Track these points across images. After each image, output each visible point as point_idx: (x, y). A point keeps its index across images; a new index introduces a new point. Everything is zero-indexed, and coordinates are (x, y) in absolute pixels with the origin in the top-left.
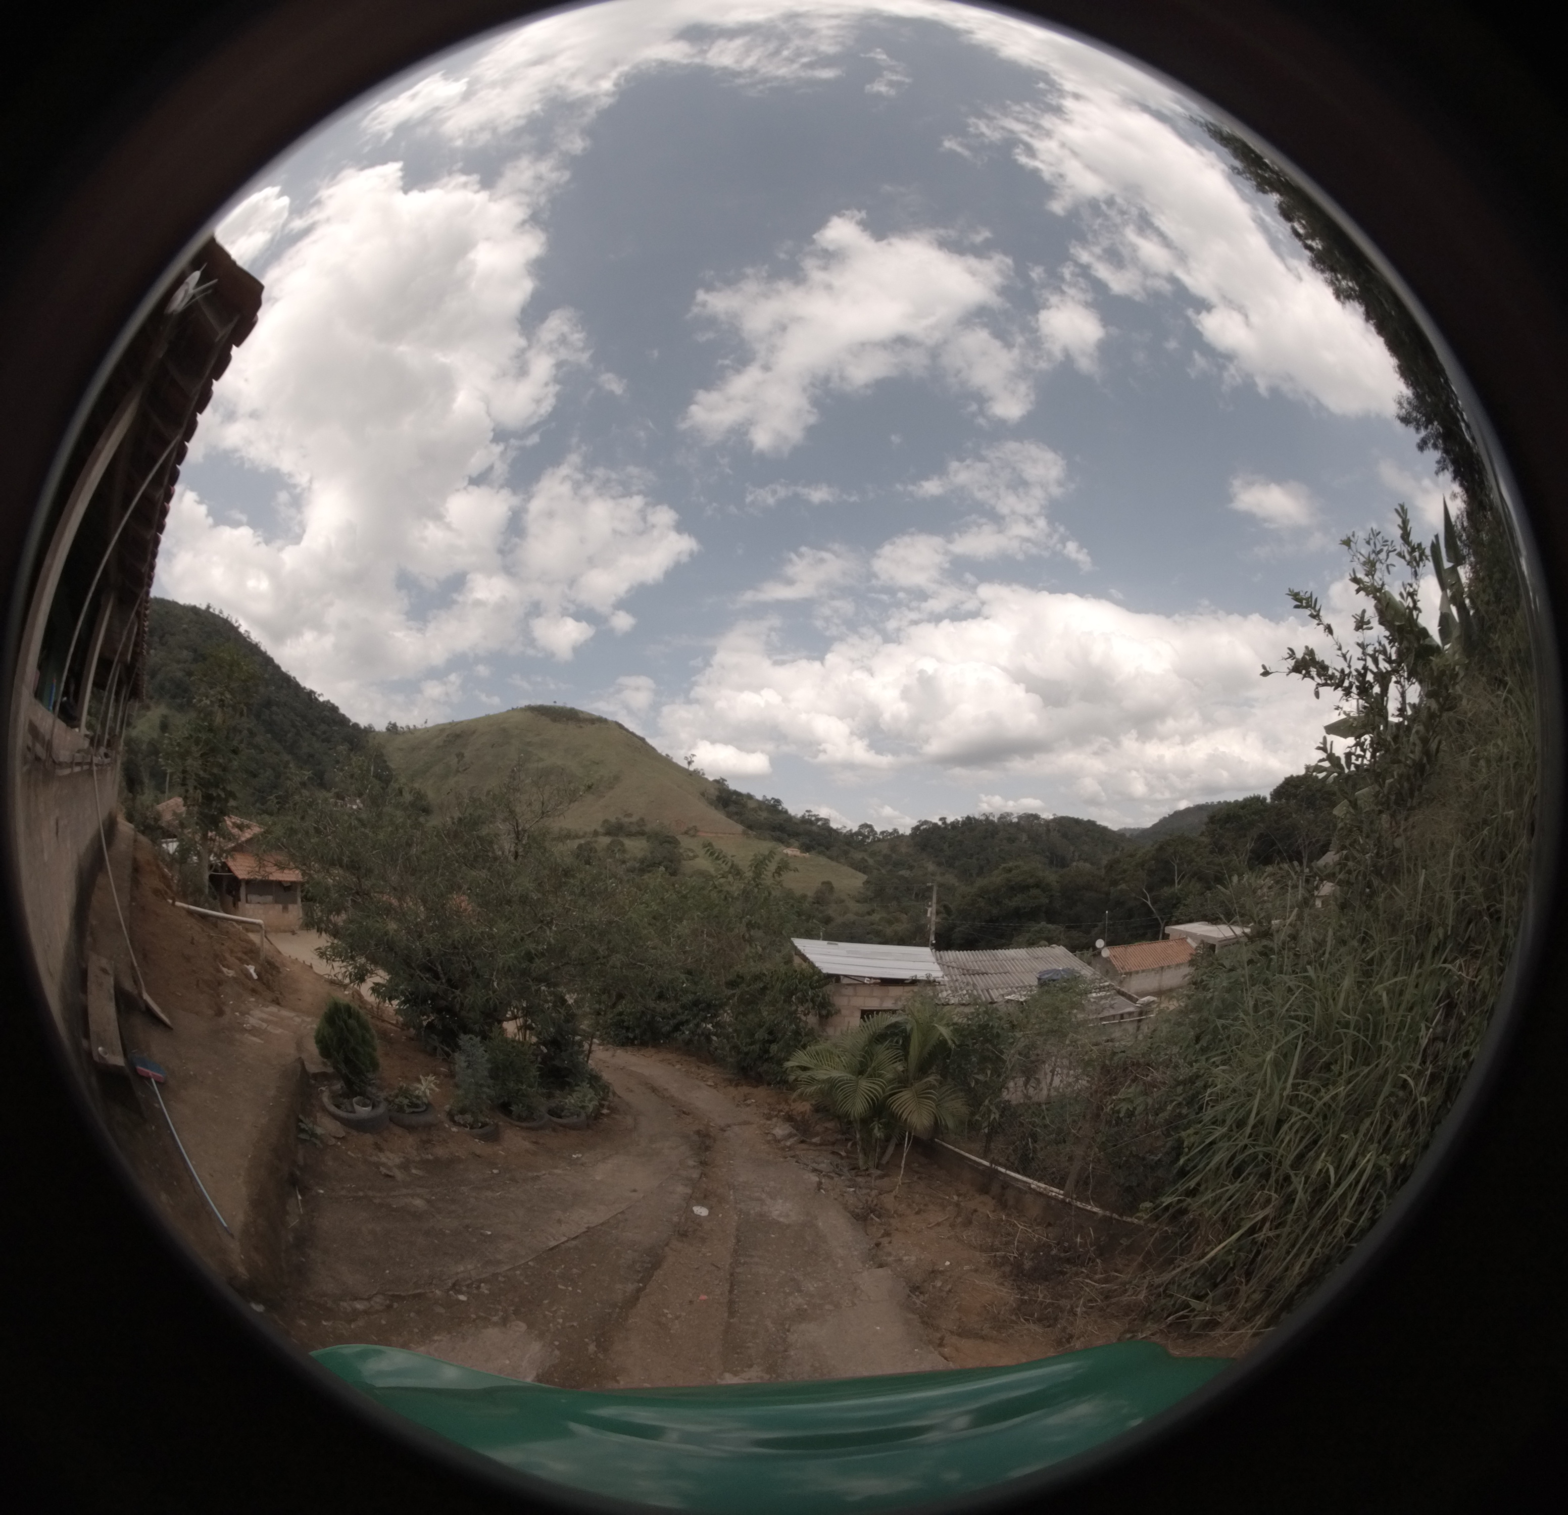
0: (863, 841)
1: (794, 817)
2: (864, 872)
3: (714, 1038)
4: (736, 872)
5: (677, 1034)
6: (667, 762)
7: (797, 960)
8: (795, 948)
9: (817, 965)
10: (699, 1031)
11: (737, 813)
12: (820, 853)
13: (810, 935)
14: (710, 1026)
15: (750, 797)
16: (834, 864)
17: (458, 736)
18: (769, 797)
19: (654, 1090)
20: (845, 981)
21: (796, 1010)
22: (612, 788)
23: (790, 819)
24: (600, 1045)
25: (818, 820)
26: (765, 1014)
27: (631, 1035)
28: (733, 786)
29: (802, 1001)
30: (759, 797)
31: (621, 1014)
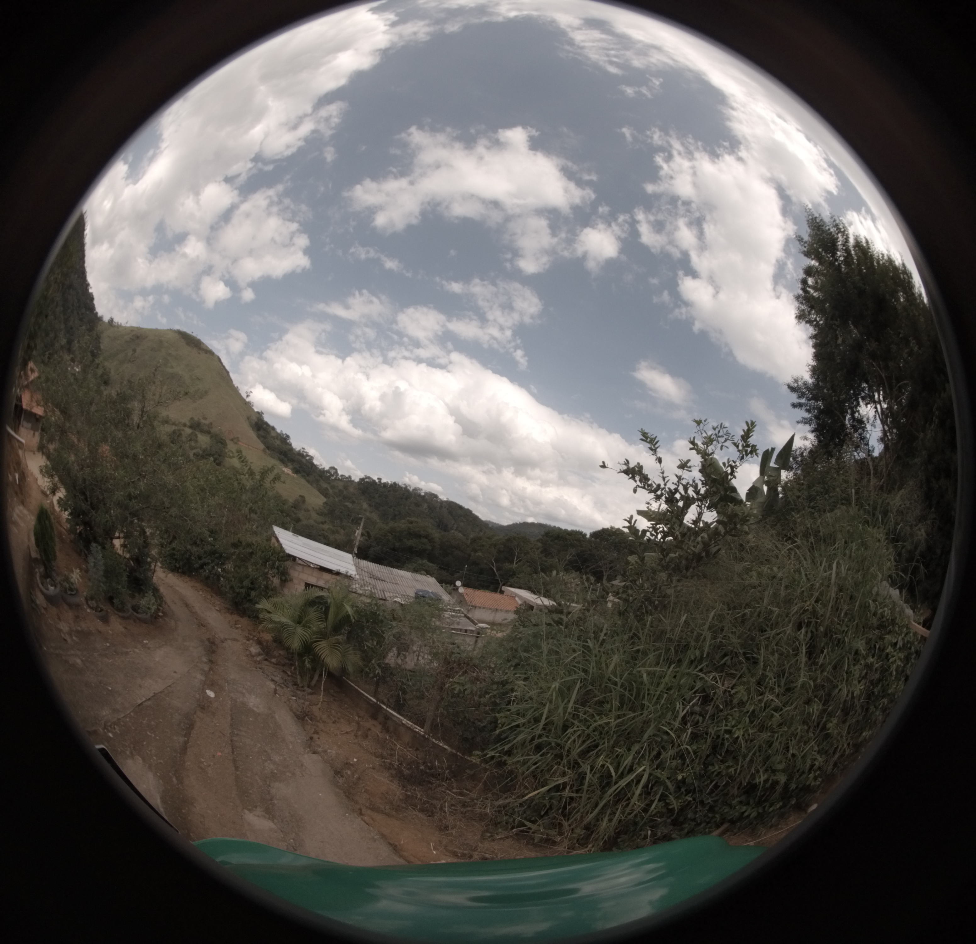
0: (329, 477)
1: (294, 450)
2: (325, 497)
3: (222, 579)
4: (251, 473)
5: (201, 571)
6: (235, 391)
7: (273, 540)
8: (274, 532)
9: (284, 546)
10: (214, 572)
11: (263, 437)
12: (303, 476)
13: (285, 526)
14: (220, 570)
15: (273, 428)
16: (309, 485)
17: (138, 337)
18: (284, 433)
19: (187, 605)
20: (300, 562)
21: (268, 572)
22: (201, 398)
23: (291, 449)
24: (161, 567)
25: (307, 455)
26: (250, 570)
27: (178, 565)
28: (266, 418)
29: (272, 567)
30: (279, 431)
31: (174, 549)
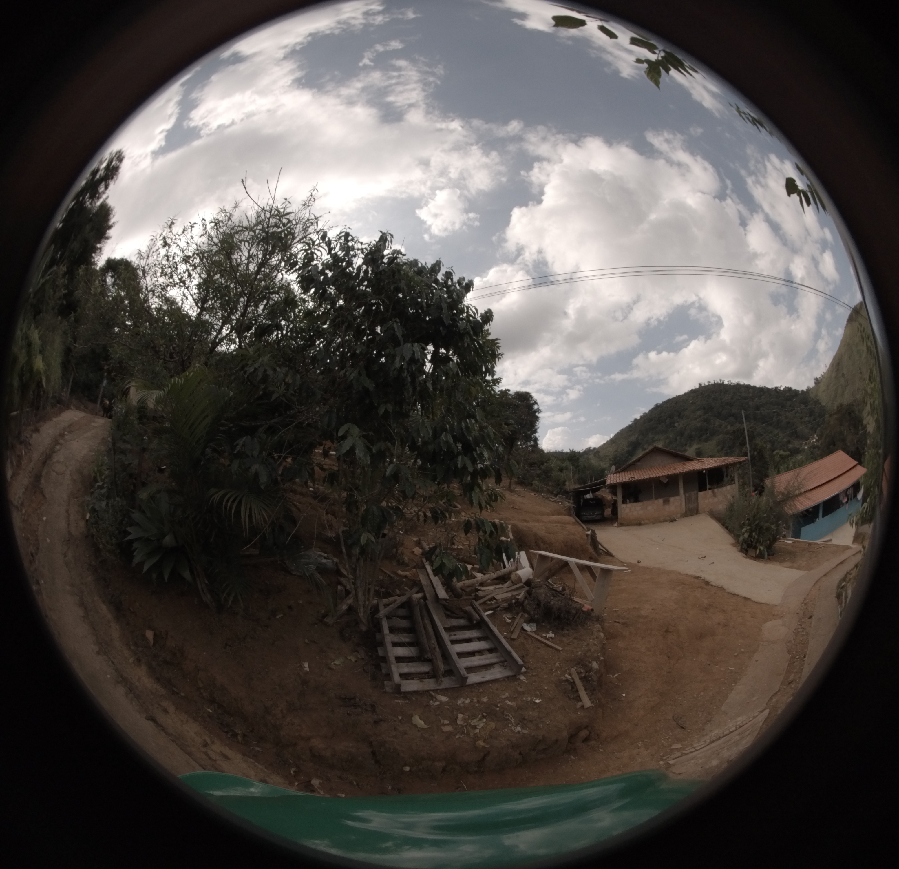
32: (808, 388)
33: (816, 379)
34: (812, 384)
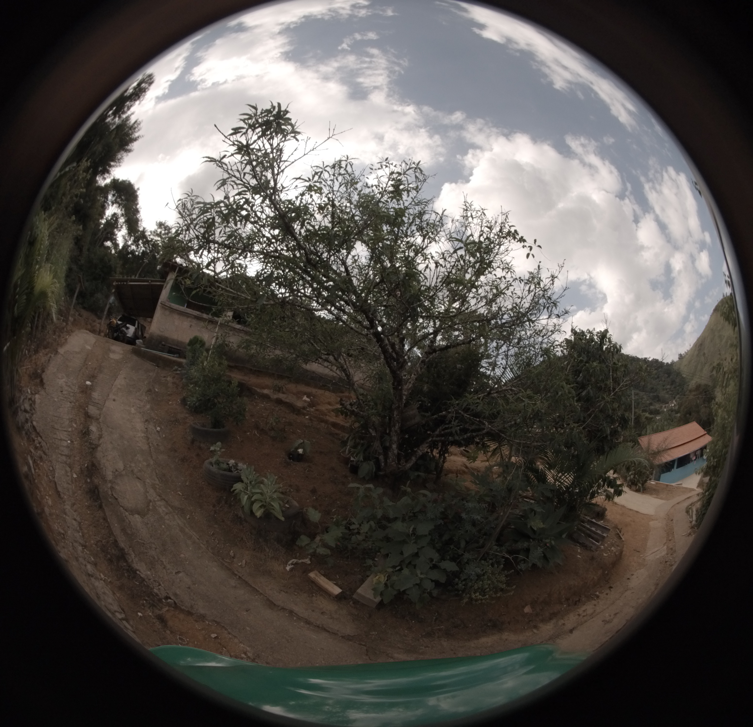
32: (673, 361)
33: (680, 355)
34: (676, 359)
